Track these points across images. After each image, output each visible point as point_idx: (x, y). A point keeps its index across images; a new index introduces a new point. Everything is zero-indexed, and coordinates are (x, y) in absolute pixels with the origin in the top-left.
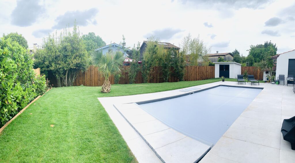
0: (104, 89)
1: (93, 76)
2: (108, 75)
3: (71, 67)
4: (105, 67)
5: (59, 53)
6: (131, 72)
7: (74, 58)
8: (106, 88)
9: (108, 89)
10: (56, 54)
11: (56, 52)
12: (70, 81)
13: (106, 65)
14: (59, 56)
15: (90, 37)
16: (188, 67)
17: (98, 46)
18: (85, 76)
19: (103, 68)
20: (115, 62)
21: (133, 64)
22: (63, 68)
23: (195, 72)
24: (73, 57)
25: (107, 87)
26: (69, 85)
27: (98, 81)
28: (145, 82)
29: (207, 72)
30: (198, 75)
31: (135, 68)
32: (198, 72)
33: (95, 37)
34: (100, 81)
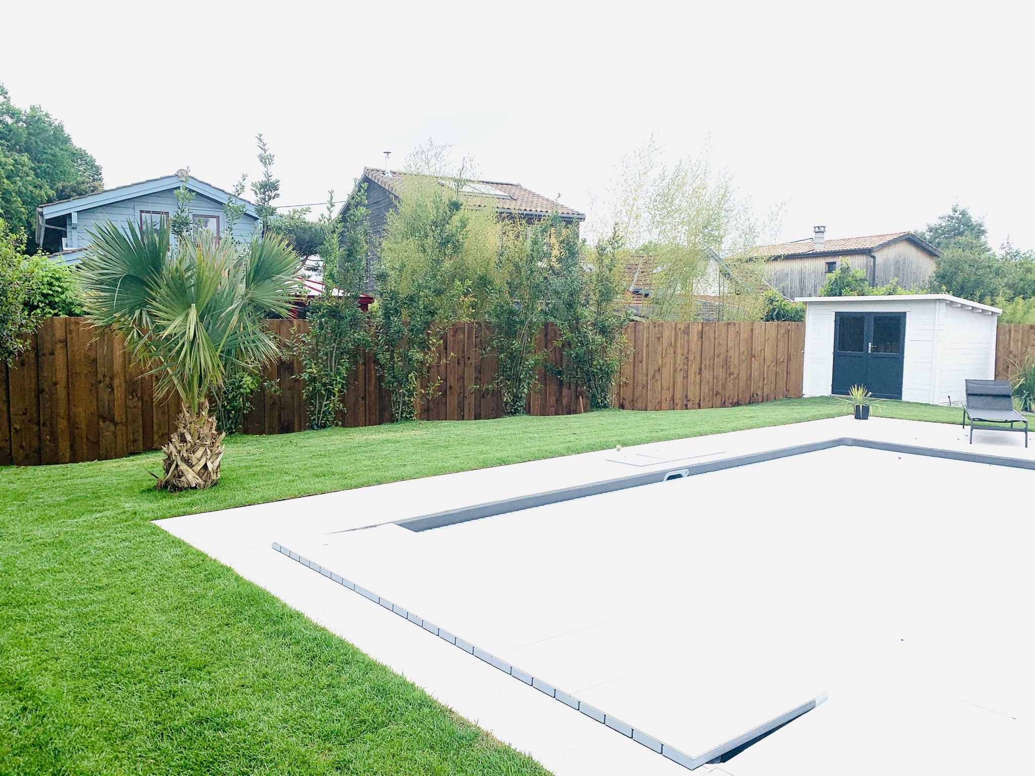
0: (183, 467)
1: (61, 390)
6: (314, 355)
8: (194, 458)
9: (205, 467)
13: (192, 315)
16: (640, 328)
17: (38, 181)
21: (329, 309)
23: (679, 358)
25: (199, 453)
27: (101, 423)
28: (402, 417)
29: (754, 356)
30: (696, 376)
31: (338, 334)
32: (699, 357)
33: (13, 114)
34: (112, 420)
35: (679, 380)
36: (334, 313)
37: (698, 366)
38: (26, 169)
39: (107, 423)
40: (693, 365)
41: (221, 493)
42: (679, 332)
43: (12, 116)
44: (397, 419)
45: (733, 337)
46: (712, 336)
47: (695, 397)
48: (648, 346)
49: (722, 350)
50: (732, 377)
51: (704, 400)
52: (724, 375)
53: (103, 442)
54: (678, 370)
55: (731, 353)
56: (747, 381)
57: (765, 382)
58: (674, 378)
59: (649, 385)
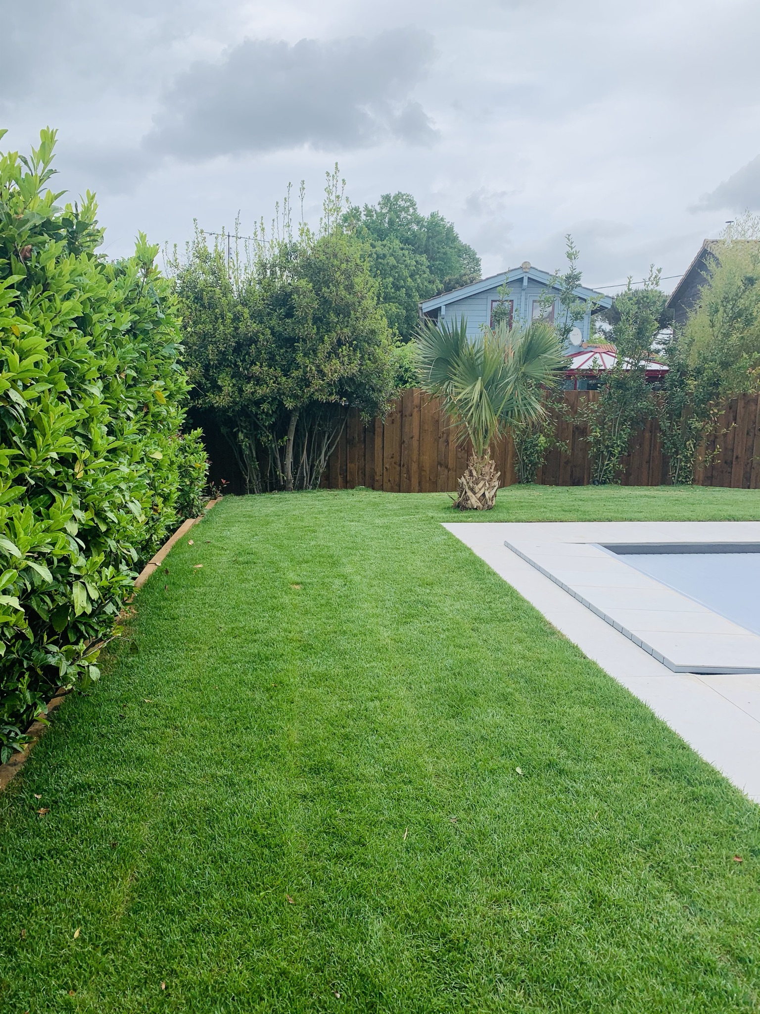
0: (469, 493)
1: (415, 443)
2: (486, 431)
3: (318, 396)
4: (476, 396)
5: (255, 327)
6: (602, 423)
7: (329, 353)
8: (477, 489)
9: (484, 495)
10: (236, 329)
11: (237, 318)
12: (307, 468)
13: (479, 385)
14: (253, 341)
15: (391, 223)
17: (432, 277)
18: (373, 440)
19: (465, 402)
20: (520, 375)
21: (617, 381)
22: (274, 399)
24: (328, 347)
25: (481, 485)
26: (300, 487)
27: (439, 468)
28: (678, 481)
31: (624, 403)
33: (419, 222)
34: (447, 467)
36: (621, 385)
38: (424, 268)
39: (443, 468)
41: (491, 513)
43: (418, 223)
44: (673, 483)
53: (440, 482)
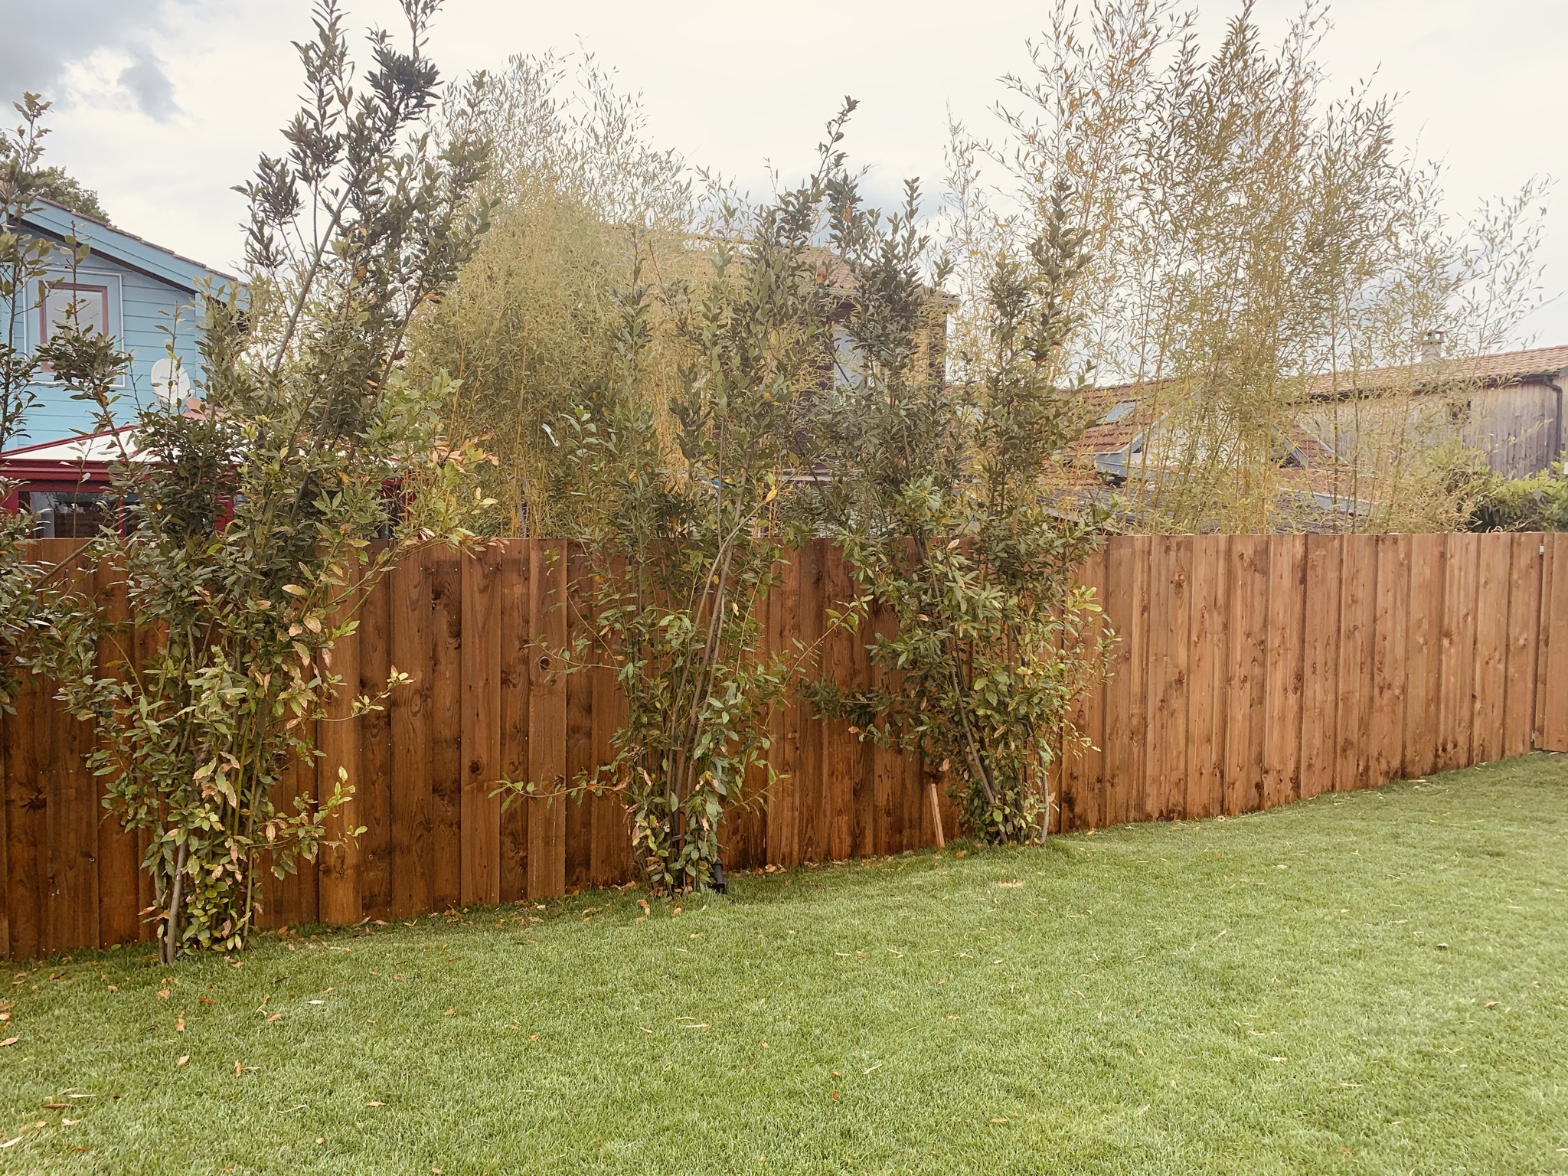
16: (1122, 552)
29: (1448, 635)
30: (1286, 698)
32: (1295, 640)
35: (1239, 711)
37: (1293, 665)
40: (1280, 663)
42: (1238, 564)
45: (1391, 576)
46: (1332, 575)
47: (1283, 761)
48: (1145, 609)
49: (1360, 615)
50: (1387, 694)
51: (1310, 766)
52: (1366, 691)
54: (1236, 682)
55: (1385, 626)
56: (1428, 705)
57: (1478, 705)
58: (1224, 704)
59: (1150, 728)
